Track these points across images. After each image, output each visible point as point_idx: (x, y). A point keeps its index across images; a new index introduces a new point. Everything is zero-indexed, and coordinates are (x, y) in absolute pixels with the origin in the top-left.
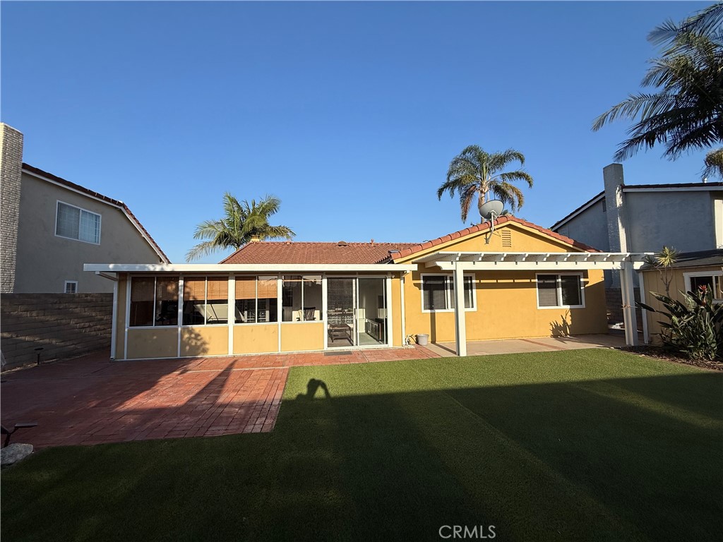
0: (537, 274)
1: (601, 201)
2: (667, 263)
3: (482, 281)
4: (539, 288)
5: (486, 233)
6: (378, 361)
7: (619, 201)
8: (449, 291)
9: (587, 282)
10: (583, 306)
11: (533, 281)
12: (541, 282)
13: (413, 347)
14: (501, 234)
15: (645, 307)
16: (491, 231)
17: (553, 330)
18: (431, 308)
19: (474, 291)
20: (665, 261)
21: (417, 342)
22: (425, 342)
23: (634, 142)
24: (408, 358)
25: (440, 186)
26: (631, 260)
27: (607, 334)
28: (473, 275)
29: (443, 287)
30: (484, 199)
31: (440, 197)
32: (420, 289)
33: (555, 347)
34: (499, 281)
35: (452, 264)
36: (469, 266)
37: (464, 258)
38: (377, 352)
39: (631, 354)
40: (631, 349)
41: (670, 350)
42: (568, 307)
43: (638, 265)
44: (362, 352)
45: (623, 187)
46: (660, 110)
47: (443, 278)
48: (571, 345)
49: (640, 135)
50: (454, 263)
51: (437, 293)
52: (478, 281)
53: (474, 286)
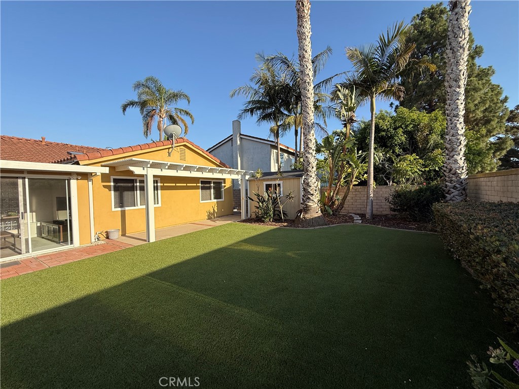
0: (200, 180)
1: (230, 139)
2: (259, 177)
3: (165, 184)
4: (201, 189)
5: (169, 148)
6: (63, 263)
7: (239, 142)
8: (138, 192)
9: (225, 186)
10: (223, 200)
11: (198, 185)
12: (203, 185)
13: (103, 242)
14: (179, 151)
15: (250, 199)
16: (172, 147)
17: (208, 216)
18: (121, 207)
19: (159, 191)
20: (259, 176)
21: (108, 238)
22: (116, 236)
23: (246, 111)
24: (100, 253)
25: (124, 102)
26: (245, 174)
27: (233, 214)
28: (159, 180)
29: (133, 189)
30: (162, 122)
31: (124, 112)
32: (110, 190)
33: (210, 226)
34: (177, 185)
35: (144, 169)
36: (158, 172)
37: (154, 165)
38: (60, 254)
39: (244, 224)
40: (244, 221)
41: (259, 220)
42: (216, 200)
43: (247, 177)
44: (37, 258)
45: (241, 134)
46: (256, 98)
47: (133, 181)
48: (219, 223)
49: (248, 108)
50: (145, 169)
51: (127, 194)
52: (162, 184)
53: (159, 188)
